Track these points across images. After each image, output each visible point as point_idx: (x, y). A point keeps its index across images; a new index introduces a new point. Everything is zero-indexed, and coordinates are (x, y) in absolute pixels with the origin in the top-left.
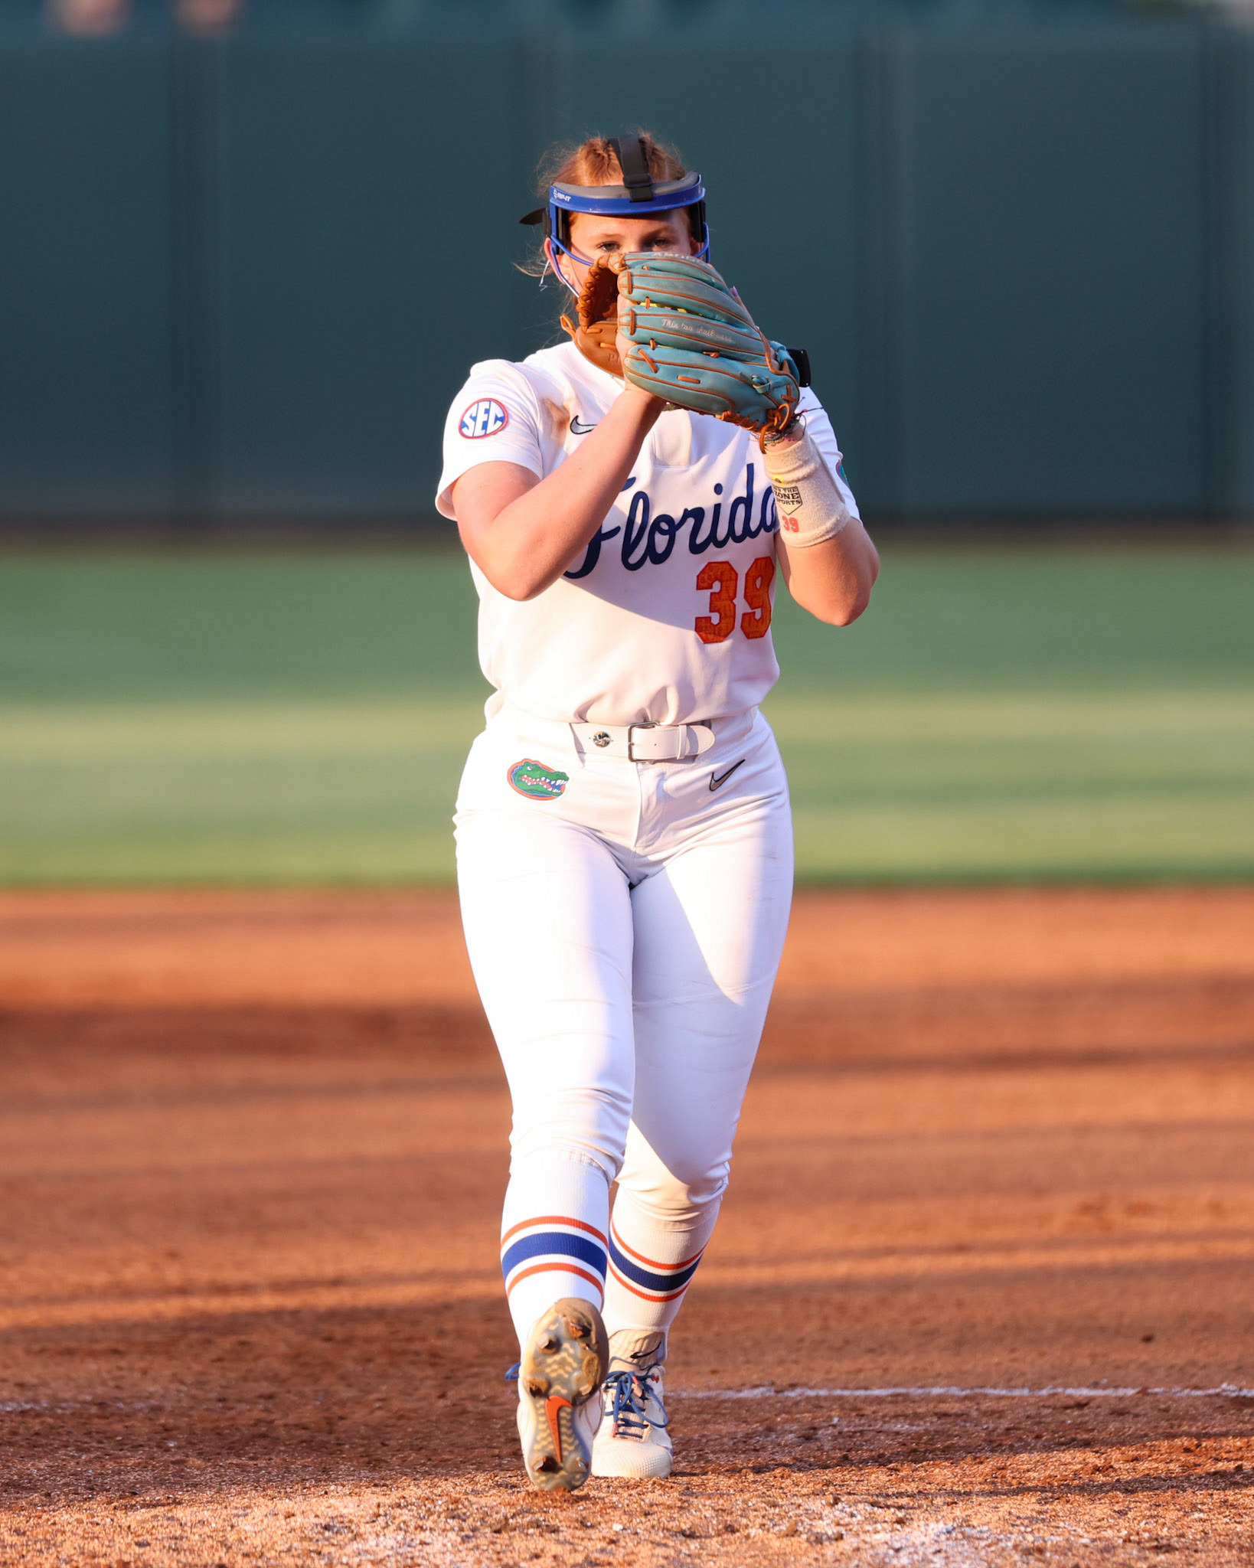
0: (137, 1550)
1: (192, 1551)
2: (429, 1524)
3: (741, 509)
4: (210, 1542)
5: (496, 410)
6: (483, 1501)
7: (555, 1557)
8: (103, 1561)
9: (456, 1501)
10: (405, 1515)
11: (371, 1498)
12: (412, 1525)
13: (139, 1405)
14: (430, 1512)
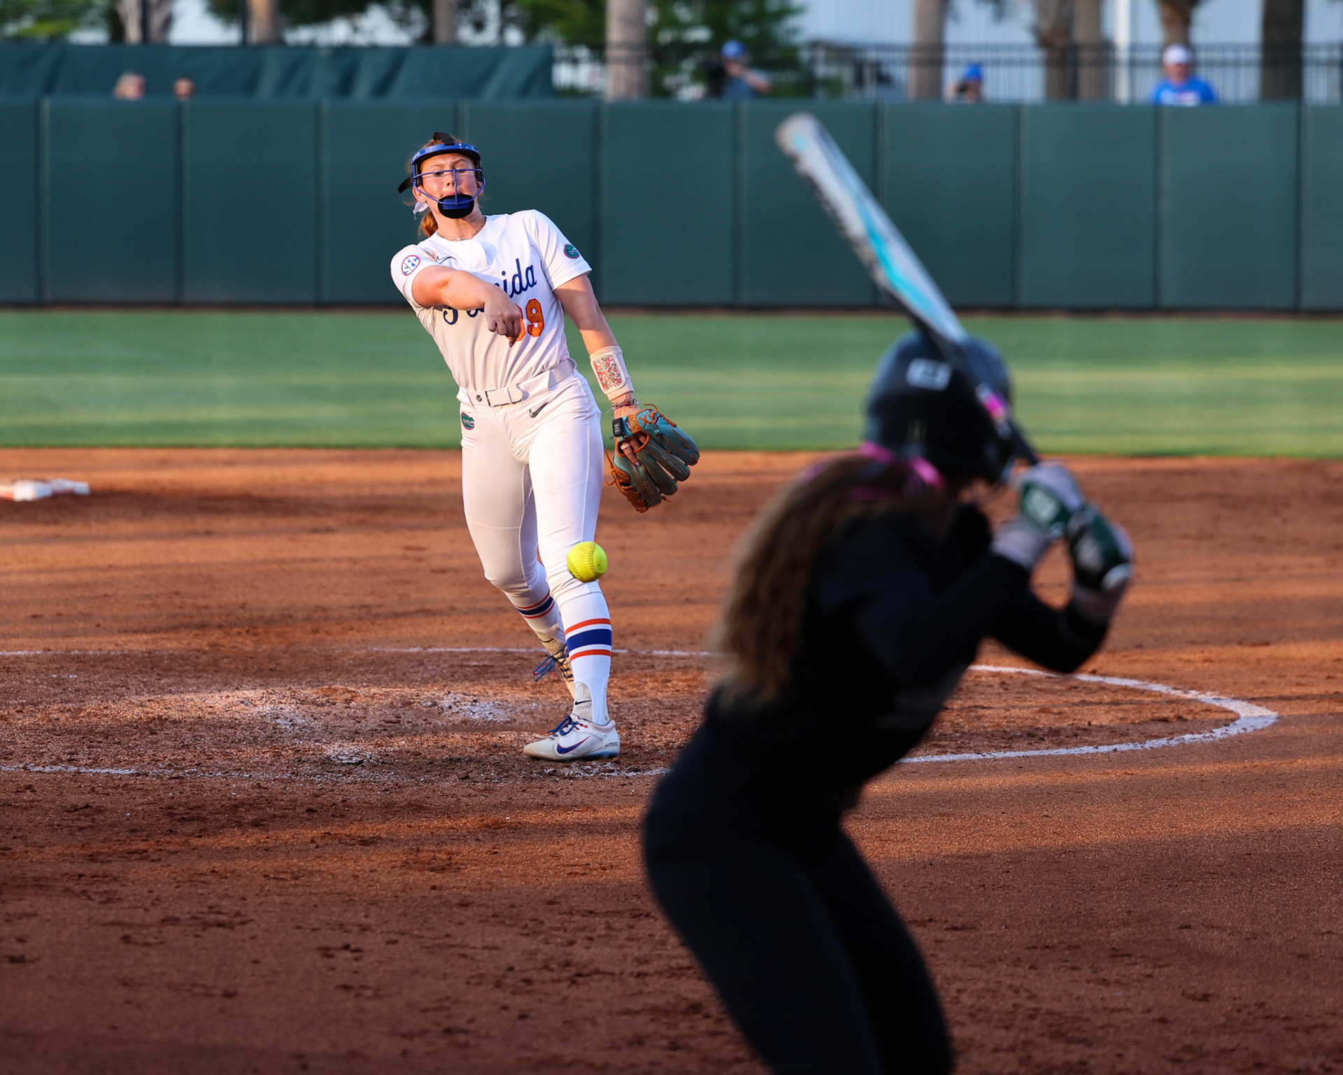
0: (165, 711)
1: (188, 711)
2: (284, 701)
3: (517, 279)
4: (195, 708)
5: (411, 259)
6: (306, 692)
7: (335, 715)
8: (151, 715)
9: (295, 692)
10: (274, 697)
11: (260, 691)
12: (277, 701)
13: (165, 653)
14: (284, 696)
